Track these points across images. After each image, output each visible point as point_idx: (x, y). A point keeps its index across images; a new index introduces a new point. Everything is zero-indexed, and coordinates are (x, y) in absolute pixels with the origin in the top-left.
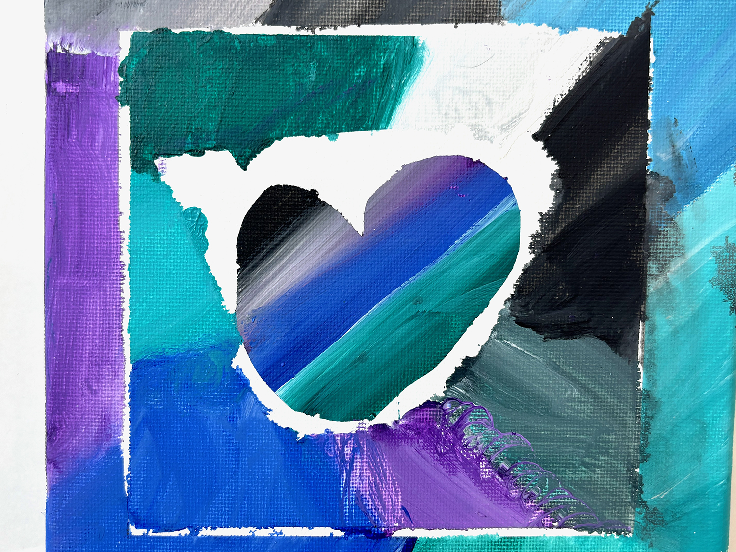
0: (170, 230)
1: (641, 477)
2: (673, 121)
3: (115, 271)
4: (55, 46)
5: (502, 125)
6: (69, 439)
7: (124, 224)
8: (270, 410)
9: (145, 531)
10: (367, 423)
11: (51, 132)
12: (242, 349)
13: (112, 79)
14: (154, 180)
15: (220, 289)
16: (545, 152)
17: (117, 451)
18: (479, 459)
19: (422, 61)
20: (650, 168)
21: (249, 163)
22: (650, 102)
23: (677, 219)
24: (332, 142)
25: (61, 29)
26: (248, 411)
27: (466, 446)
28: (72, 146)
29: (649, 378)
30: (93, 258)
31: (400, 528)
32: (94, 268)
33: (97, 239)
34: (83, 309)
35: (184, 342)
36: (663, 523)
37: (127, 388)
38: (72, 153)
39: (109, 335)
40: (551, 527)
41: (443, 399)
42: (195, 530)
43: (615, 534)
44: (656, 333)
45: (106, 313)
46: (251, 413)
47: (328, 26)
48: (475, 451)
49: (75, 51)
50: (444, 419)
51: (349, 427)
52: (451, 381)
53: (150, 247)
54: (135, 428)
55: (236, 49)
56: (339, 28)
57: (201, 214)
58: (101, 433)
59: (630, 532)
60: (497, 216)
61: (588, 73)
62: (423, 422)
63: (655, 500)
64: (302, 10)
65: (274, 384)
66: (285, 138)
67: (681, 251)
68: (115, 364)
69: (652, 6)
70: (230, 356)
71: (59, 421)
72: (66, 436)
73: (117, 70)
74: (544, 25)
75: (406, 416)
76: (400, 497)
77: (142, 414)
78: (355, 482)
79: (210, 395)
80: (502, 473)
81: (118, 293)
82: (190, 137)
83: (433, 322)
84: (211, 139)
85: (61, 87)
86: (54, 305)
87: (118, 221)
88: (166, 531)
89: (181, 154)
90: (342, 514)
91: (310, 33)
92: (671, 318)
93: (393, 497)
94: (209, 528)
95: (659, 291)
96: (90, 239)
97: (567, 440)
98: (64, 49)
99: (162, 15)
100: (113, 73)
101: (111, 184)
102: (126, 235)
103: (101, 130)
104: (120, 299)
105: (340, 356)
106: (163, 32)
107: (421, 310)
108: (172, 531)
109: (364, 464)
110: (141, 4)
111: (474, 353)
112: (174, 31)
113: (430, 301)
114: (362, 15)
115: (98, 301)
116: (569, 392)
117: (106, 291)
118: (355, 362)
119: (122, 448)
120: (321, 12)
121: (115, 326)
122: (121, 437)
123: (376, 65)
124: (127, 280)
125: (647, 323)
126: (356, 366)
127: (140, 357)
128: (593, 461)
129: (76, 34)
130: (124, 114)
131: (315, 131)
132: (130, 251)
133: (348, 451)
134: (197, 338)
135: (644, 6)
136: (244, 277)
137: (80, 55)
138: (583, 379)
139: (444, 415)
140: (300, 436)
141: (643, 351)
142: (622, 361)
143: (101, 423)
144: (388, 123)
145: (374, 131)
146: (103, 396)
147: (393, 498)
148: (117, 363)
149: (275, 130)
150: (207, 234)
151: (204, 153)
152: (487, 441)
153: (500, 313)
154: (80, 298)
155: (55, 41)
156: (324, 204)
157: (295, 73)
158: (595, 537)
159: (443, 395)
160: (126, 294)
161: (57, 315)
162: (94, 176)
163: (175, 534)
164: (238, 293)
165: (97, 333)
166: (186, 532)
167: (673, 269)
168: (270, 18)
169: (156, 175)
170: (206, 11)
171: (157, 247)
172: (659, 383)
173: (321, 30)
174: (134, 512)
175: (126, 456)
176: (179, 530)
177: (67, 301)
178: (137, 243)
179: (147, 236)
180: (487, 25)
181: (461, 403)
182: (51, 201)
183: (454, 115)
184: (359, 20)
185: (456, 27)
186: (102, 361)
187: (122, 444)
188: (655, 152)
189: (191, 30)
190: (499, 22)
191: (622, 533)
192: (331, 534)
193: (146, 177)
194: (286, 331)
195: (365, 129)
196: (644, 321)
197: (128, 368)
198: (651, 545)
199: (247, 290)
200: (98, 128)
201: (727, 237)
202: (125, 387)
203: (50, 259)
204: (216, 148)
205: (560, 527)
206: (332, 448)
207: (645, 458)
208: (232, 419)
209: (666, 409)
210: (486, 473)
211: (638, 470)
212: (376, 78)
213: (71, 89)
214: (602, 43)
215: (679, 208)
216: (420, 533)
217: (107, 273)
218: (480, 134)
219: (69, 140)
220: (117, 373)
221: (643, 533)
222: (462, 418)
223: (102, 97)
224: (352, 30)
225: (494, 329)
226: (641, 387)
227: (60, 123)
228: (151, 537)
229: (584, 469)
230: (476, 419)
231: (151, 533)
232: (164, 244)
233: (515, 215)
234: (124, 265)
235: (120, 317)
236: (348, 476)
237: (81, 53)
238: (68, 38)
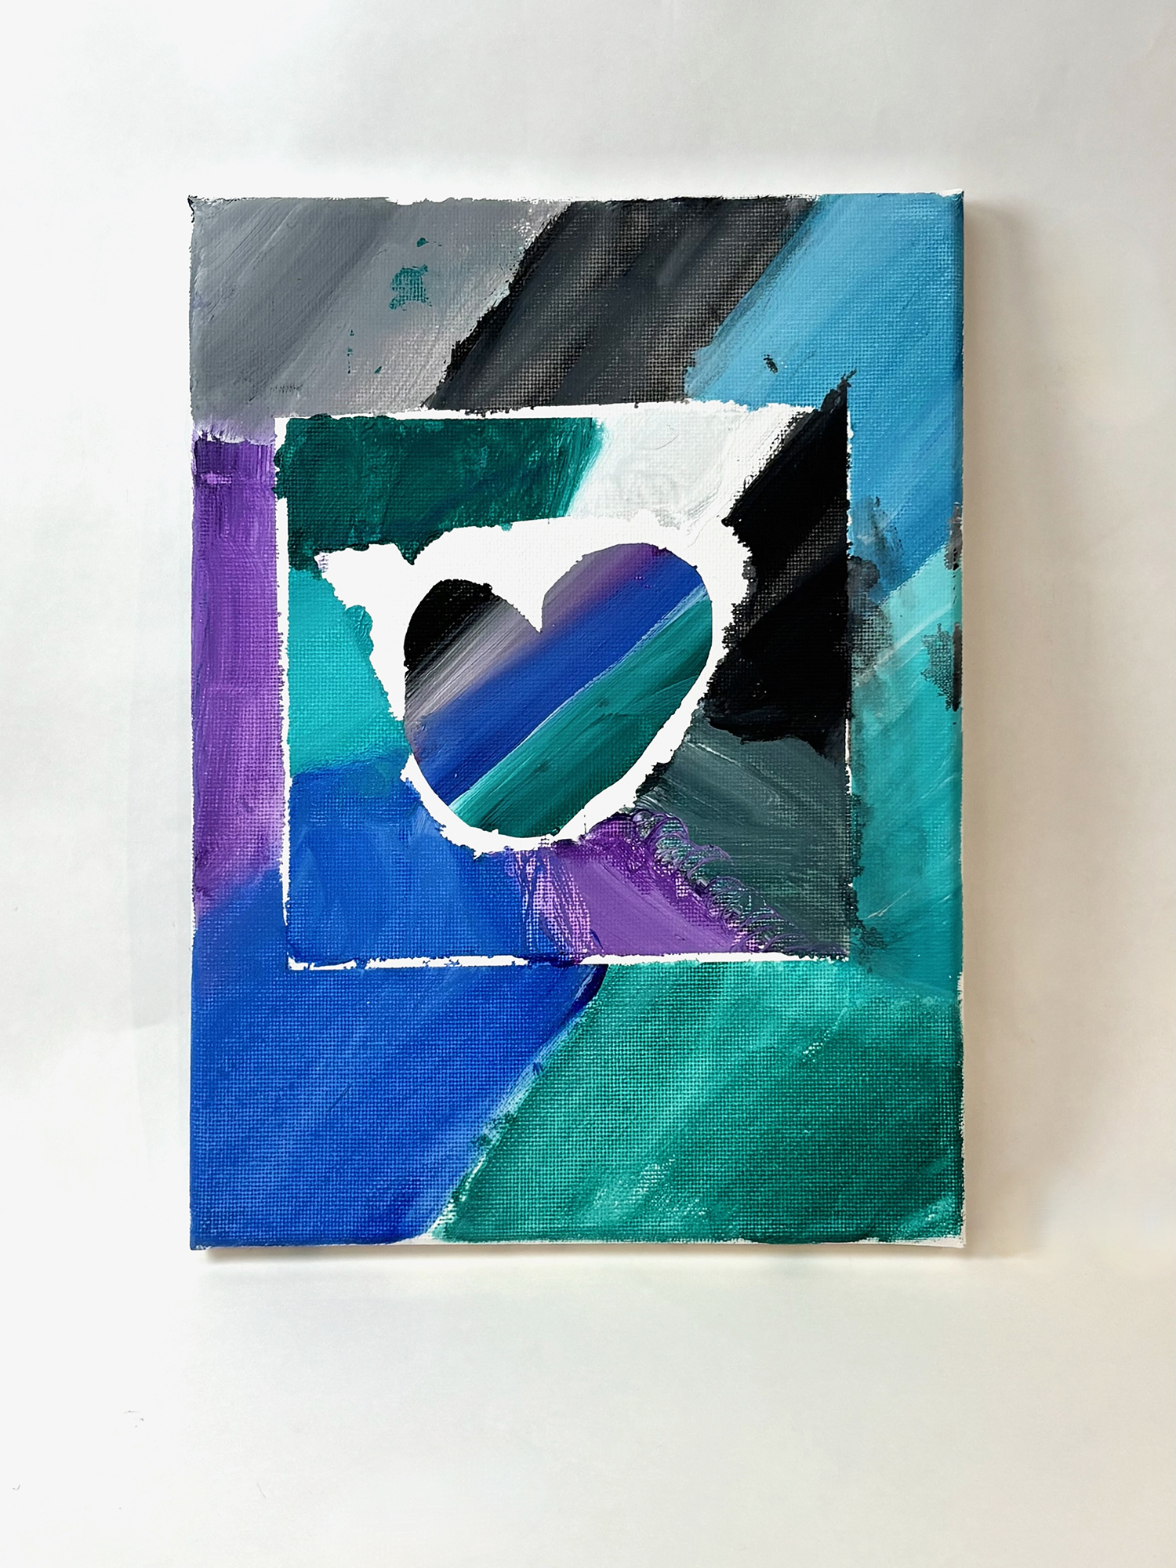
0: (332, 631)
1: (855, 893)
2: (875, 501)
3: (273, 677)
4: (205, 435)
5: (689, 511)
6: (221, 863)
7: (283, 625)
8: (444, 826)
9: (306, 965)
10: (551, 839)
11: (202, 527)
12: (412, 759)
13: (268, 469)
14: (314, 577)
15: (387, 694)
16: (736, 538)
17: (276, 875)
18: (674, 876)
19: (600, 443)
20: (851, 552)
21: (416, 557)
22: (849, 481)
23: (882, 607)
24: (506, 532)
25: (211, 416)
26: (419, 827)
27: (660, 861)
28: (224, 542)
29: (858, 781)
30: (250, 663)
31: (588, 955)
32: (250, 674)
33: (253, 643)
34: (238, 718)
35: (349, 753)
36: (883, 945)
37: (287, 805)
38: (225, 550)
39: (267, 747)
40: (757, 950)
41: (633, 810)
42: (362, 962)
43: (829, 958)
44: (864, 732)
45: (264, 723)
46: (423, 829)
47: (499, 409)
48: (669, 867)
49: (225, 439)
50: (635, 832)
51: (532, 843)
52: (642, 791)
53: (311, 650)
54: (296, 848)
55: (401, 436)
56: (511, 410)
57: (365, 612)
58: (258, 855)
59: (845, 956)
60: (686, 608)
61: (780, 452)
62: (612, 836)
63: (871, 919)
64: (471, 392)
65: (447, 798)
66: (454, 529)
67: (889, 642)
68: (274, 779)
69: (849, 377)
70: (399, 767)
71: (211, 844)
72: (219, 859)
73: (273, 459)
74: (731, 401)
75: (593, 830)
76: (588, 919)
77: (303, 833)
78: (538, 902)
79: (378, 810)
80: (700, 890)
81: (277, 701)
82: (353, 531)
83: (621, 725)
84: (375, 533)
85: (212, 478)
86: (205, 715)
87: (276, 622)
88: (330, 964)
89: (343, 549)
90: (525, 940)
91: (480, 417)
92: (880, 715)
93: (581, 919)
94: (378, 960)
95: (865, 686)
96: (246, 642)
97: (770, 852)
98: (214, 438)
99: (320, 399)
100: (268, 463)
101: (268, 582)
102: (284, 638)
103: (256, 524)
104: (278, 707)
105: (519, 765)
106: (321, 420)
107: (607, 714)
108: (336, 964)
109: (548, 884)
110: (298, 388)
111: (665, 759)
112: (333, 417)
113: (616, 703)
114: (535, 396)
115: (255, 709)
116: (771, 800)
117: (264, 699)
118: (536, 771)
119: (280, 872)
120: (492, 394)
121: (273, 737)
122: (280, 859)
123: (551, 450)
124: (286, 685)
125: (853, 720)
126: (537, 776)
127: (302, 771)
128: (800, 876)
129: (227, 421)
130: (282, 506)
131: (488, 521)
132: (289, 654)
133: (530, 869)
134: (363, 748)
135: (840, 377)
136: (412, 681)
137: (232, 444)
138: (785, 784)
139: (634, 828)
140: (477, 854)
141: (850, 752)
142: (826, 763)
143: (258, 843)
144: (566, 510)
145: (551, 519)
146: (260, 813)
147: (581, 921)
148: (275, 777)
149: (444, 521)
150: (371, 634)
151: (368, 547)
152: (682, 855)
153: (693, 714)
154: (235, 706)
155: (205, 429)
156: (498, 598)
157: (465, 460)
158: (807, 962)
159: (633, 806)
160: (285, 702)
161: (209, 726)
162: (249, 574)
163: (340, 967)
164: (407, 699)
165: (254, 745)
166: (352, 964)
167: (880, 662)
168: (438, 401)
169: (317, 572)
170: (368, 395)
171: (319, 650)
172: (870, 787)
173: (492, 413)
174: (294, 944)
175: (285, 880)
176: (344, 963)
177: (220, 710)
178: (297, 646)
179: (308, 638)
180: (668, 405)
181: (653, 815)
182: (202, 601)
183: (637, 501)
184: (532, 403)
185: (636, 407)
186: (259, 775)
187: (281, 867)
188: (856, 535)
189: (352, 416)
190: (682, 401)
191: (837, 957)
192: (513, 962)
193: (306, 574)
194: (460, 739)
195: (542, 517)
196: (850, 720)
197: (289, 782)
198: (870, 970)
199: (416, 694)
200: (253, 522)
201: (940, 625)
202: (284, 803)
203: (201, 665)
204: (382, 542)
205: (766, 951)
206: (513, 867)
207: (859, 871)
208: (402, 837)
209: (879, 816)
210: (682, 891)
211: (851, 885)
212: (552, 463)
213: (222, 480)
214: (794, 419)
215: (885, 595)
216: (611, 960)
217: (264, 678)
218: (666, 520)
219: (221, 535)
220: (275, 787)
221: (861, 957)
222: (655, 830)
223: (258, 489)
224: (525, 413)
225: (687, 732)
226: (850, 792)
227: (211, 517)
228: (312, 972)
229: (790, 884)
230: (670, 832)
231: (312, 968)
232: (326, 646)
233: (706, 606)
234: (283, 670)
235: (279, 727)
236: (531, 897)
237: (233, 441)
238: (219, 425)
